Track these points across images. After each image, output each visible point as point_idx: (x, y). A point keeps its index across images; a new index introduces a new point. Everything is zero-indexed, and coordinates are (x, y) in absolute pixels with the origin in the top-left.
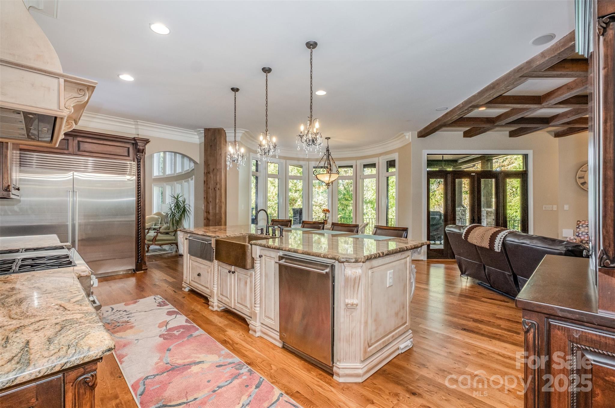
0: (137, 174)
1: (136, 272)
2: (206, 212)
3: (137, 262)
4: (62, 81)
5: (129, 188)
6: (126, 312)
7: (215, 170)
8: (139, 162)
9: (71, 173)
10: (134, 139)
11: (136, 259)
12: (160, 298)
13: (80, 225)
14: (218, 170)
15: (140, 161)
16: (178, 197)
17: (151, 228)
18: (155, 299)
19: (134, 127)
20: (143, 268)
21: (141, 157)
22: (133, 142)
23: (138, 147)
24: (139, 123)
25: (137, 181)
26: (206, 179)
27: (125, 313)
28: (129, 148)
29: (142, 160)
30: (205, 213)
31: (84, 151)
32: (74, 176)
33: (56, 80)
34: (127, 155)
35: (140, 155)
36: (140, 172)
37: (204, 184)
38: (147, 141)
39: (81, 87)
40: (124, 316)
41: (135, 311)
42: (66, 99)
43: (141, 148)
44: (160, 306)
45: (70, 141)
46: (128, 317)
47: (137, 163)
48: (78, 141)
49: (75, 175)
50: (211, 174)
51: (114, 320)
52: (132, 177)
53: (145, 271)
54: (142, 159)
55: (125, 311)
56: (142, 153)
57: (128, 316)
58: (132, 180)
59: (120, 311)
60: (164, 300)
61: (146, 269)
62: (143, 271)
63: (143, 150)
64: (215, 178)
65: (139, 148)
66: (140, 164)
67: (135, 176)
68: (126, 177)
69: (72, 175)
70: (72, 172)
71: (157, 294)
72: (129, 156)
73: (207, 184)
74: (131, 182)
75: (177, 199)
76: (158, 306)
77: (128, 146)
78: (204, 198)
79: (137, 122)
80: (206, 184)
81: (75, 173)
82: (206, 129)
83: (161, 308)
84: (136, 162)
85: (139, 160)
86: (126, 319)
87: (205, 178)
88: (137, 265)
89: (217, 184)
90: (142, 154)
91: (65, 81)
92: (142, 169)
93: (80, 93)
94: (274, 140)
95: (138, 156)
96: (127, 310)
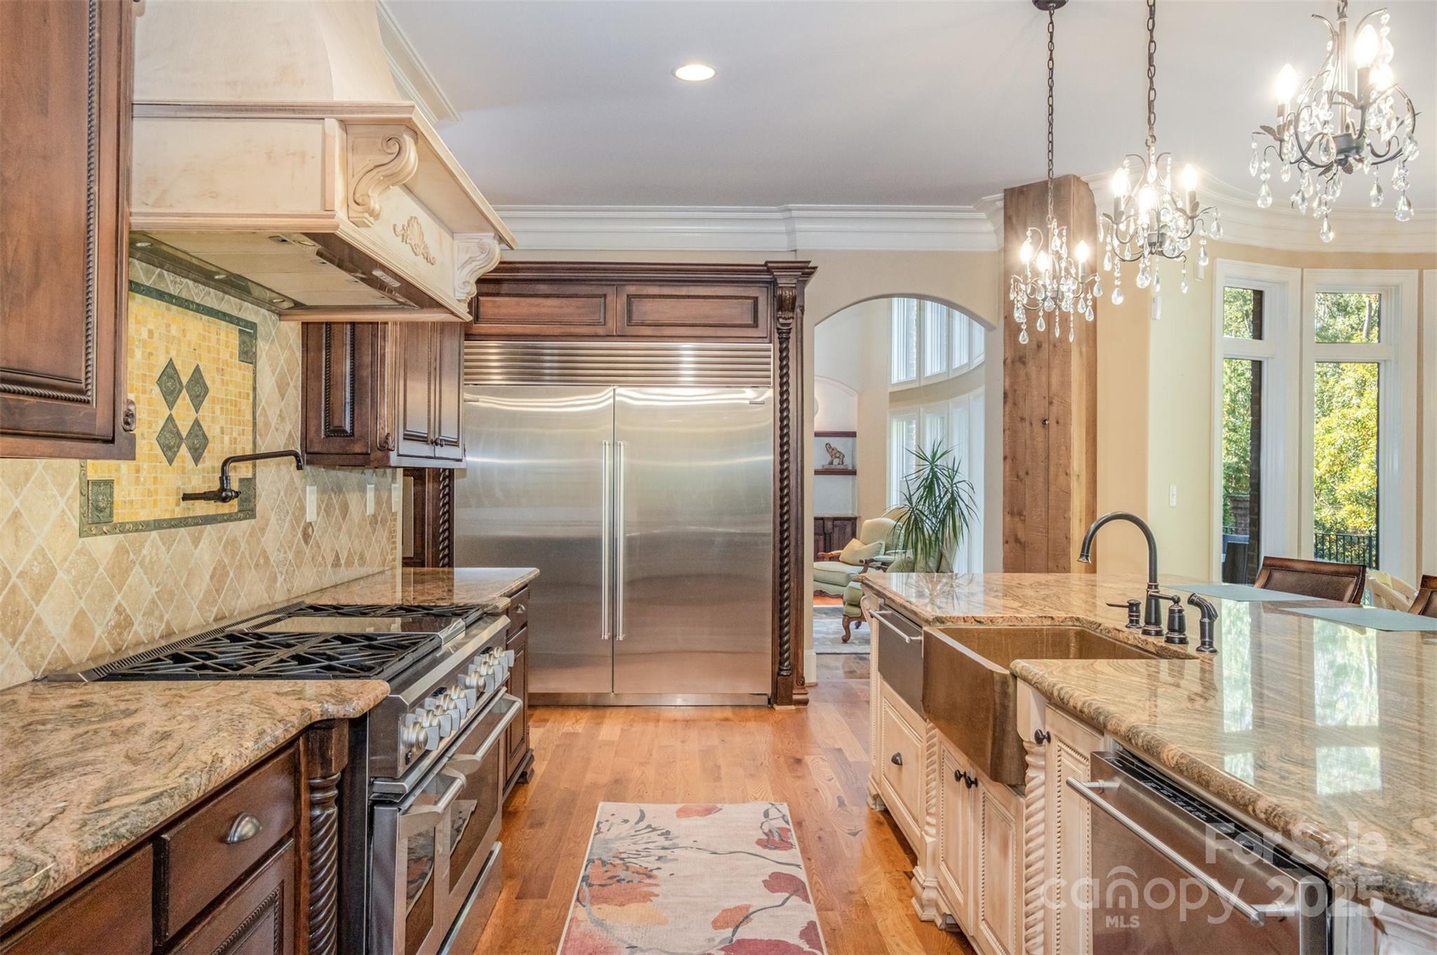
0: (778, 380)
1: (775, 706)
2: (1012, 513)
3: (776, 675)
4: (332, 124)
5: (756, 426)
6: (667, 839)
7: (1045, 346)
8: (784, 340)
9: (608, 392)
10: (768, 268)
11: (773, 664)
12: (784, 817)
13: (630, 542)
14: (1055, 346)
15: (788, 339)
16: (934, 455)
17: (872, 561)
18: (766, 814)
19: (782, 228)
20: (795, 697)
21: (789, 324)
22: (767, 277)
23: (779, 292)
24: (794, 213)
25: (778, 406)
26: (1012, 384)
27: (662, 841)
28: (756, 299)
29: (792, 335)
30: (1008, 518)
31: (643, 324)
32: (618, 398)
33: (315, 127)
34: (750, 322)
35: (785, 318)
36: (787, 374)
37: (1005, 402)
38: (805, 271)
39: (390, 131)
40: (653, 852)
41: (689, 842)
42: (357, 177)
43: (787, 294)
44: (765, 847)
45: (609, 299)
46: (660, 858)
47: (778, 346)
48: (628, 296)
49: (620, 395)
50: (1031, 363)
51: (623, 856)
52: (763, 393)
53: (801, 707)
54: (793, 331)
55: (666, 834)
56: (793, 310)
57: (662, 853)
58: (762, 403)
59: (654, 830)
60: (791, 827)
61: (805, 702)
62: (793, 707)
63: (794, 299)
64: (1044, 379)
65: (781, 296)
66: (787, 348)
67: (771, 390)
68: (744, 392)
69: (612, 393)
70: (611, 388)
71: (785, 799)
72: (755, 324)
73: (1015, 404)
74: (760, 409)
75: (933, 462)
76: (759, 842)
77: (752, 291)
78: (1005, 458)
79: (790, 210)
80: (1009, 405)
81: (620, 390)
82: (1012, 190)
83: (766, 852)
84: (777, 341)
85: (784, 336)
86: (649, 863)
87: (1007, 380)
88: (775, 685)
89: (1051, 403)
90: (791, 315)
91: (344, 124)
92: (792, 364)
93: (389, 151)
94: (1190, 177)
95: (781, 320)
96: (674, 831)
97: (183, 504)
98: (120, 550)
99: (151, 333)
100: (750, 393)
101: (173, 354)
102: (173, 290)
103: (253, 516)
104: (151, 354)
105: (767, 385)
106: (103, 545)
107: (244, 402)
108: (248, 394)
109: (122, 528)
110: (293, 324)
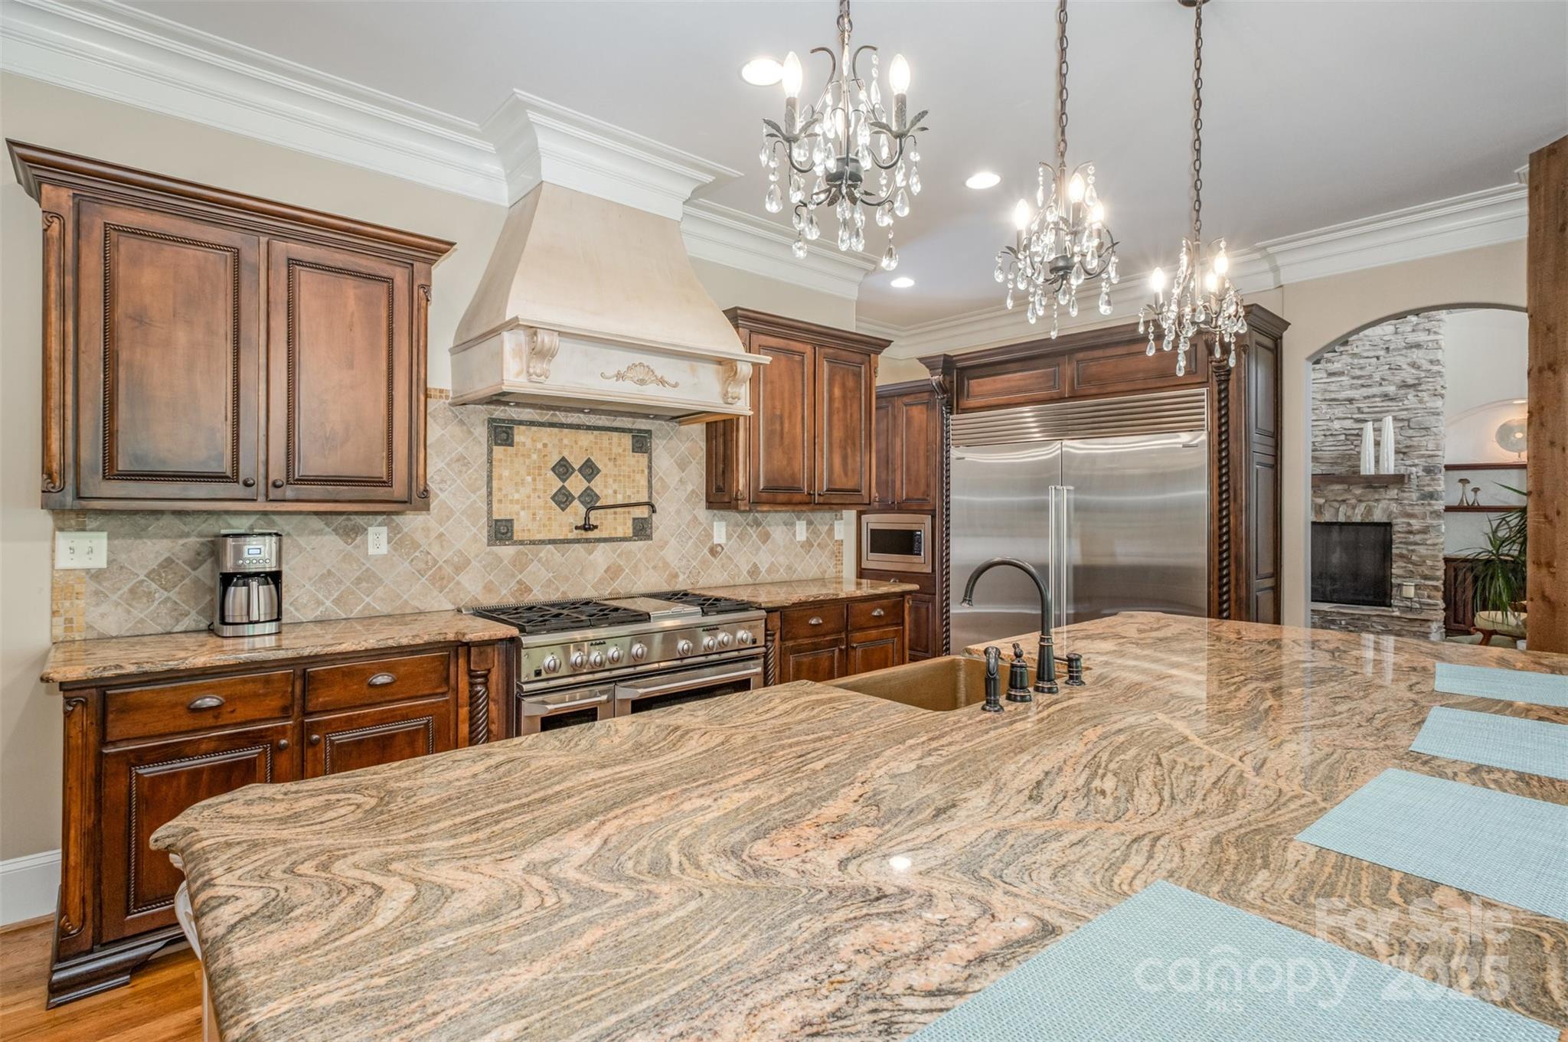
0: (1215, 422)
5: (1188, 468)
8: (1222, 382)
9: (1057, 444)
15: (1227, 381)
29: (1233, 377)
32: (1064, 450)
34: (1193, 369)
45: (1062, 367)
47: (1216, 389)
49: (1067, 446)
52: (1196, 436)
54: (1234, 372)
58: (1196, 446)
66: (1226, 390)
67: (1208, 433)
68: (1178, 437)
69: (1060, 446)
70: (1060, 441)
72: (1197, 373)
74: (1191, 452)
81: (1065, 442)
85: (1223, 378)
97: (575, 531)
98: (518, 553)
99: (545, 445)
100: (1185, 437)
101: (566, 454)
102: (564, 420)
103: (649, 537)
104: (545, 456)
105: (1200, 428)
106: (507, 551)
107: (638, 477)
108: (643, 471)
109: (522, 543)
110: (695, 426)
